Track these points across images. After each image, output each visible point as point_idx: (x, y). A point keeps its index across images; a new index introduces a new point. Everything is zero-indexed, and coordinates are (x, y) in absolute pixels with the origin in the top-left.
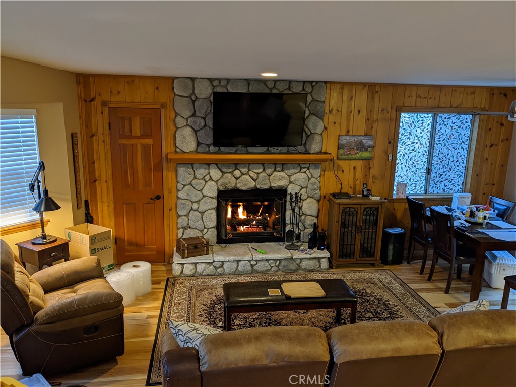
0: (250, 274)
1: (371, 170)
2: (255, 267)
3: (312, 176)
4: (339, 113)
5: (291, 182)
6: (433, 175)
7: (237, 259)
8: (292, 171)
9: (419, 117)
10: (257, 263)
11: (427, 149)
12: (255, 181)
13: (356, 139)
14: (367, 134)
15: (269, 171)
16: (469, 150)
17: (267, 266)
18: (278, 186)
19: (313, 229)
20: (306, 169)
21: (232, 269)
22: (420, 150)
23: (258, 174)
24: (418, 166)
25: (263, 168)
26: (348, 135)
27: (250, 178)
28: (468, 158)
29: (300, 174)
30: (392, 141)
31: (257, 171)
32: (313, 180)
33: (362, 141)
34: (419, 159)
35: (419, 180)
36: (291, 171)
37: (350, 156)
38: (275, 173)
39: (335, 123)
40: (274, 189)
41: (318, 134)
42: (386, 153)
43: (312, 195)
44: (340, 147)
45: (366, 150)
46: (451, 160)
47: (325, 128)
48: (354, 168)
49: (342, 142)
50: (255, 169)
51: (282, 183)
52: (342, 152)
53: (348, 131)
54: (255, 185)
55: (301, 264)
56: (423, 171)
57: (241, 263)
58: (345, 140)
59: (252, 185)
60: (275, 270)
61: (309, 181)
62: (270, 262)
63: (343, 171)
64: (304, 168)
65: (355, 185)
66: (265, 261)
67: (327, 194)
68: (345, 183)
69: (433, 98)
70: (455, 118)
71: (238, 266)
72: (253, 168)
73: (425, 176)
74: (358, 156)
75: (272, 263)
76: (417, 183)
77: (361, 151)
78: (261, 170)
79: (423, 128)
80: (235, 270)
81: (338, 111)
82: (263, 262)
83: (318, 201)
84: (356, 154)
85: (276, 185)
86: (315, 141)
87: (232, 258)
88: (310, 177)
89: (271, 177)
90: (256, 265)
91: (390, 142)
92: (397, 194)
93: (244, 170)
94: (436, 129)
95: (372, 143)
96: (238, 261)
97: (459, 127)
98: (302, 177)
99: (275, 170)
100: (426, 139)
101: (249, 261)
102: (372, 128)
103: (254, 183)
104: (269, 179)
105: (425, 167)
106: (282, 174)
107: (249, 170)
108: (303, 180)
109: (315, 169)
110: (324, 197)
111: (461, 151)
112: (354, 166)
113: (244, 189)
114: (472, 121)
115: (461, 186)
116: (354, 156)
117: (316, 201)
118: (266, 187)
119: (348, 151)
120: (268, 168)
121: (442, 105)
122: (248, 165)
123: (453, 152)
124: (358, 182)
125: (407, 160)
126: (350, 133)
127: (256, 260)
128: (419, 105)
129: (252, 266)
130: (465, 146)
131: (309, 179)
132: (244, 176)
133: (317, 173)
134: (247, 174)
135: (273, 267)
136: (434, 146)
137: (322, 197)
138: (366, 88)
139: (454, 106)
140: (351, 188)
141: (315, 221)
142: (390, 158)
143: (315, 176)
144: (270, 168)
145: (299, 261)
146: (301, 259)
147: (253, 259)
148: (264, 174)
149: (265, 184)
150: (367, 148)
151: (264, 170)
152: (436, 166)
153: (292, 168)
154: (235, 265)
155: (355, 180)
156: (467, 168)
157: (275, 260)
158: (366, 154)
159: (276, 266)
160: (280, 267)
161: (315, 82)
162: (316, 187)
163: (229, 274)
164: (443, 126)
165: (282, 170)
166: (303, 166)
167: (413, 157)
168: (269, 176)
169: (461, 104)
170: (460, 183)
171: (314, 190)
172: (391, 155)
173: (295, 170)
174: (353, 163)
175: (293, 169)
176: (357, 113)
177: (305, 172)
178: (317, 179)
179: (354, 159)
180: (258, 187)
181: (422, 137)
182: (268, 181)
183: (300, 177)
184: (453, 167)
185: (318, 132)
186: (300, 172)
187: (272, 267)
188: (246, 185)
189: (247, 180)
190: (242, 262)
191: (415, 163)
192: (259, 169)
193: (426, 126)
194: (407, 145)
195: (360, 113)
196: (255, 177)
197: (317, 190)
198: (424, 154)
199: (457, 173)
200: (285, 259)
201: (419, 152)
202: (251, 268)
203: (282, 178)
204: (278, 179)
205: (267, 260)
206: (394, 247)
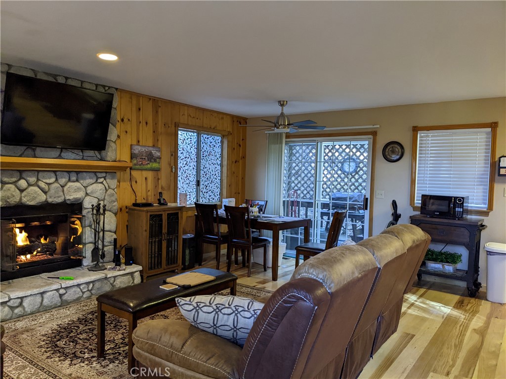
0: (60, 306)
1: (160, 181)
2: (65, 298)
3: (109, 186)
4: (129, 122)
5: (87, 194)
6: (201, 186)
7: (42, 290)
8: (89, 181)
9: (188, 134)
10: (66, 292)
11: (195, 164)
12: (45, 193)
13: (146, 150)
14: (154, 145)
15: (63, 181)
16: (221, 165)
17: (78, 293)
18: (74, 198)
19: (113, 246)
20: (102, 179)
21: (35, 306)
22: (191, 164)
23: (49, 184)
24: (190, 179)
25: (55, 177)
26: (139, 145)
27: (39, 190)
28: (222, 172)
29: (97, 185)
30: (174, 154)
31: (48, 181)
32: (110, 191)
33: (151, 152)
34: (191, 173)
35: (192, 191)
36: (87, 181)
37: (142, 166)
38: (70, 184)
39: (126, 132)
40: (68, 202)
41: (112, 141)
42: (170, 165)
43: (110, 208)
44: (133, 156)
45: (155, 161)
46: (212, 173)
47: (119, 137)
48: (146, 179)
49: (135, 152)
50: (46, 179)
51: (79, 195)
52: (135, 162)
53: (139, 142)
54: (46, 199)
55: (115, 283)
56: (194, 183)
57: (46, 296)
58: (137, 149)
59: (43, 198)
60: (88, 295)
61: (106, 193)
62: (82, 287)
63: (136, 182)
64: (101, 178)
65: (147, 197)
66: (76, 287)
67: (123, 206)
68: (139, 194)
69: (199, 119)
70: (211, 138)
71: (42, 300)
72: (44, 178)
73: (195, 187)
74: (149, 166)
75: (84, 288)
76: (191, 194)
77: (151, 161)
78: (53, 180)
79: (191, 145)
80: (39, 306)
81: (129, 120)
82: (74, 289)
83: (116, 214)
84: (147, 164)
85: (71, 198)
86: (110, 149)
87: (36, 291)
88: (107, 187)
89: (65, 189)
90: (65, 294)
91: (172, 155)
92: (180, 204)
93: (32, 180)
94: (200, 146)
95: (159, 154)
96: (42, 294)
97: (214, 146)
98: (100, 188)
99: (69, 180)
100: (194, 155)
101: (57, 290)
102: (158, 140)
103: (45, 196)
104: (63, 191)
105: (195, 180)
106: (77, 184)
107: (38, 180)
108: (101, 191)
109: (112, 179)
110: (121, 209)
111: (216, 166)
112: (145, 176)
113: (32, 203)
114: (222, 142)
115: (219, 196)
116: (146, 167)
117: (113, 215)
118: (60, 200)
119: (140, 161)
120: (62, 178)
121: (205, 125)
122: (36, 174)
123: (212, 167)
124: (149, 193)
125: (182, 173)
126: (141, 144)
127: (66, 288)
128: (190, 123)
129: (61, 296)
130: (219, 163)
131: (106, 190)
132: (32, 188)
133: (113, 183)
134: (36, 185)
135: (86, 293)
136: (200, 162)
137: (119, 210)
138: (151, 101)
139: (212, 127)
140: (144, 199)
141: (115, 236)
142: (174, 170)
143: (112, 187)
144: (65, 178)
145: (113, 279)
146: (115, 277)
147: (62, 288)
148: (56, 185)
149: (59, 197)
150: (156, 159)
151: (57, 180)
152: (202, 178)
153: (88, 177)
154: (38, 299)
155: (148, 191)
156: (221, 180)
157: (88, 283)
158: (155, 165)
159: (88, 290)
160: (93, 292)
161: (107, 86)
162: (113, 198)
163: (32, 313)
164: (204, 144)
165: (77, 181)
166: (99, 175)
167: (187, 171)
168: (63, 187)
169: (216, 127)
170: (218, 193)
171: (111, 202)
172: (174, 167)
173: (91, 180)
174: (145, 174)
175: (90, 178)
176: (145, 124)
177: (102, 183)
178: (114, 190)
179: (146, 170)
180: (50, 200)
181: (191, 152)
182: (61, 194)
183: (97, 188)
184: (214, 180)
185: (112, 140)
186: (96, 182)
187: (83, 293)
188: (34, 198)
189: (36, 193)
190: (48, 294)
191: (188, 176)
192: (50, 178)
193: (193, 143)
194: (182, 160)
195: (148, 125)
196: (46, 187)
197: (115, 202)
198: (194, 168)
199: (216, 185)
200: (98, 280)
201: (190, 166)
202: (60, 300)
203: (77, 190)
204: (73, 191)
205: (78, 285)
206: (190, 251)
